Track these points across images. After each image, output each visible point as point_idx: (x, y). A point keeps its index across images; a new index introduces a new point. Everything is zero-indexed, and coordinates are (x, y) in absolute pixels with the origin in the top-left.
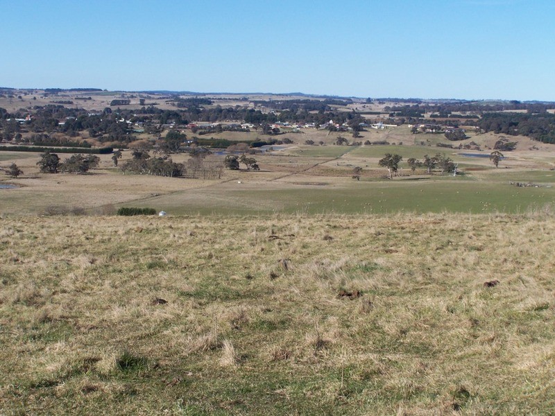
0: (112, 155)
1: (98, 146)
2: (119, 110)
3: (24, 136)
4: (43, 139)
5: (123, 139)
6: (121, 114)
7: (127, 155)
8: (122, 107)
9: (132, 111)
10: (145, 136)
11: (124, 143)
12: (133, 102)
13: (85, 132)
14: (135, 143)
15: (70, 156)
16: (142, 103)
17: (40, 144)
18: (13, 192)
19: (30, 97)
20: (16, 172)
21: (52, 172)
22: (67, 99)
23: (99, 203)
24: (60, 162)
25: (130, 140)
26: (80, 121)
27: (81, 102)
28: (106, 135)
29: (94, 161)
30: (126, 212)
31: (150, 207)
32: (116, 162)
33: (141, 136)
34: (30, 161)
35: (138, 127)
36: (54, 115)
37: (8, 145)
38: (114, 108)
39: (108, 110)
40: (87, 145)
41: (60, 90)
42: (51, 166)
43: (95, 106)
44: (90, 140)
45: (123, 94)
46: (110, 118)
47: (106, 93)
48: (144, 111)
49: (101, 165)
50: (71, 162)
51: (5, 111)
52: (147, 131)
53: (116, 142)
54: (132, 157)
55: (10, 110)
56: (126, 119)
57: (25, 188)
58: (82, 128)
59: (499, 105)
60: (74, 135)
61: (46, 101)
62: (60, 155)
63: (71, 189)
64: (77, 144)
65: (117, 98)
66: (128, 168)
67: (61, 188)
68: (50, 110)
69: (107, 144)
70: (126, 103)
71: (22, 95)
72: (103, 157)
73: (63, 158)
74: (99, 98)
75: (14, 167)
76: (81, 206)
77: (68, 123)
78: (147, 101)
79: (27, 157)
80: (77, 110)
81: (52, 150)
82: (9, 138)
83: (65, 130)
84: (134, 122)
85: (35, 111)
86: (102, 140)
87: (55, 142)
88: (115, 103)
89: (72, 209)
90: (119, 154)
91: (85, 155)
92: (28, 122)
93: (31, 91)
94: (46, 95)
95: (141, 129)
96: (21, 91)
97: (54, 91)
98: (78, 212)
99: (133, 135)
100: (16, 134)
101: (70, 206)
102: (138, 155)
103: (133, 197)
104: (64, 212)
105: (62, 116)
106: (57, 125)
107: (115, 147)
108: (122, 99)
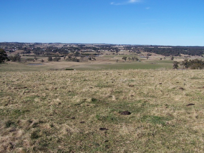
0: (64, 57)
1: (60, 55)
2: (65, 47)
3: (44, 53)
4: (49, 54)
5: (66, 54)
6: (65, 48)
7: (67, 57)
8: (66, 47)
9: (68, 48)
10: (71, 53)
11: (66, 55)
12: (68, 46)
13: (58, 52)
14: (68, 55)
15: (54, 57)
16: (70, 46)
17: (48, 55)
18: (42, 65)
19: (45, 45)
20: (43, 61)
21: (51, 61)
22: (54, 45)
23: (61, 68)
24: (52, 59)
25: (68, 54)
26: (57, 50)
27: (57, 46)
28: (62, 53)
29: (60, 59)
30: (67, 70)
31: (72, 69)
32: (64, 59)
33: (70, 53)
34: (46, 59)
35: (69, 51)
36: (51, 49)
37: (41, 55)
38: (64, 47)
39: (63, 47)
40: (58, 55)
41: (52, 43)
42: (50, 60)
43: (60, 47)
44: (59, 54)
45: (66, 44)
46: (63, 49)
47: (62, 44)
48: (70, 48)
49: (61, 59)
50: (55, 59)
51: (40, 48)
52: (71, 52)
53: (64, 54)
54: (68, 58)
55: (41, 48)
56: (66, 49)
57: (45, 65)
58: (57, 51)
59: (148, 46)
60: (55, 53)
61: (49, 46)
62: (52, 57)
63: (55, 65)
64: (56, 55)
65: (64, 45)
66: (67, 60)
67: (53, 64)
68: (50, 47)
69: (62, 55)
70: (67, 46)
71: (44, 44)
72: (62, 58)
73: (53, 58)
74: (60, 45)
75: (42, 60)
76: (57, 68)
77: (54, 50)
78: (71, 45)
79: (45, 58)
80: (56, 47)
81: (51, 56)
82: (41, 54)
83: (53, 52)
84: (68, 50)
85: (47, 48)
86: (61, 54)
87: (51, 55)
88: (64, 46)
89: (55, 69)
90: (65, 57)
91: (58, 57)
92: (45, 50)
93: (46, 43)
94: (49, 44)
95: (70, 52)
96: (43, 43)
97: (51, 43)
98: (57, 70)
99: (68, 53)
100: (43, 53)
101: (55, 68)
102: (69, 57)
103: (68, 66)
104: (53, 70)
105: (52, 49)
106: (51, 51)
107: (64, 55)
108: (66, 45)
